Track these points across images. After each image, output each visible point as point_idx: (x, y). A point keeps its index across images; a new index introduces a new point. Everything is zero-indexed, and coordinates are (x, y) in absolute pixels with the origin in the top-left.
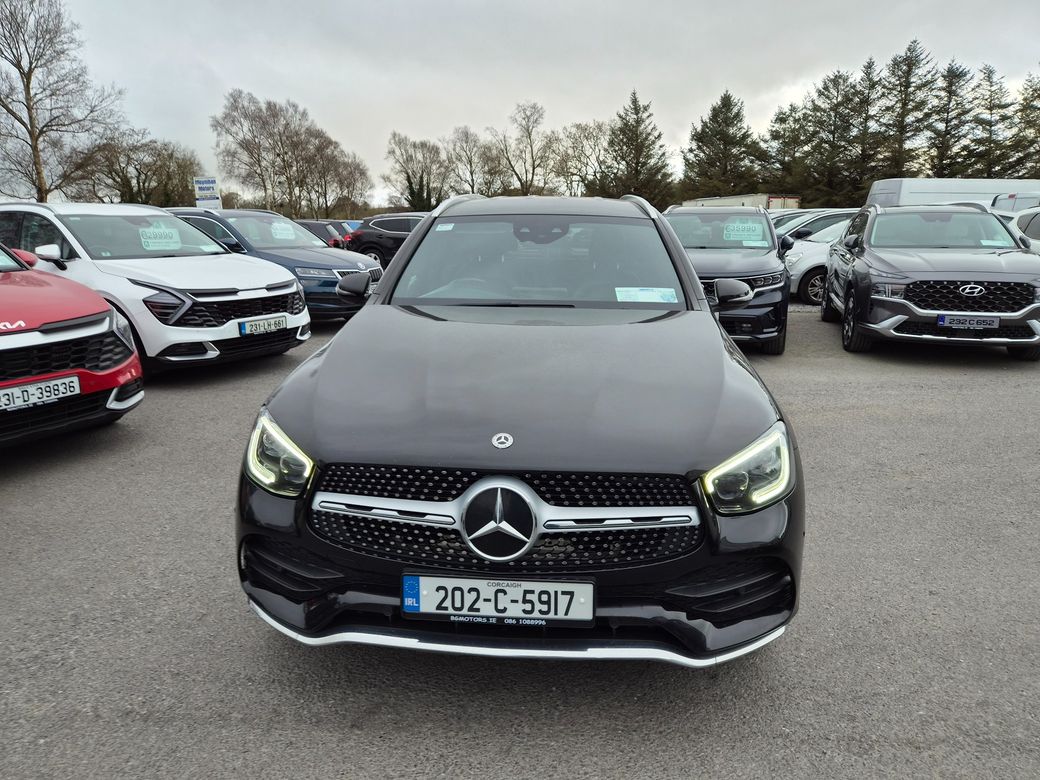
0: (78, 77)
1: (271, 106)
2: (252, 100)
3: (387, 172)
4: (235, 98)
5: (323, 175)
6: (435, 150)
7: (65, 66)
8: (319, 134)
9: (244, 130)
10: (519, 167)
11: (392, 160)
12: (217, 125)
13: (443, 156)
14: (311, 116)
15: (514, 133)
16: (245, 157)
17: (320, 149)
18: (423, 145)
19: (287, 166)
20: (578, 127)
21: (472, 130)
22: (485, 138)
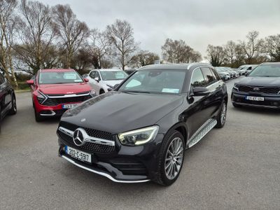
0: (132, 41)
1: (176, 41)
2: (171, 41)
3: (206, 56)
4: (167, 40)
5: (188, 58)
6: (221, 48)
7: (130, 38)
8: (188, 47)
9: (169, 48)
10: (248, 51)
11: (208, 53)
12: (162, 48)
13: (223, 50)
14: (186, 42)
15: (247, 41)
16: (168, 55)
17: (188, 51)
18: (218, 47)
19: (178, 56)
20: (271, 37)
21: (234, 41)
22: (237, 43)
